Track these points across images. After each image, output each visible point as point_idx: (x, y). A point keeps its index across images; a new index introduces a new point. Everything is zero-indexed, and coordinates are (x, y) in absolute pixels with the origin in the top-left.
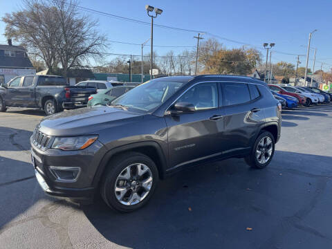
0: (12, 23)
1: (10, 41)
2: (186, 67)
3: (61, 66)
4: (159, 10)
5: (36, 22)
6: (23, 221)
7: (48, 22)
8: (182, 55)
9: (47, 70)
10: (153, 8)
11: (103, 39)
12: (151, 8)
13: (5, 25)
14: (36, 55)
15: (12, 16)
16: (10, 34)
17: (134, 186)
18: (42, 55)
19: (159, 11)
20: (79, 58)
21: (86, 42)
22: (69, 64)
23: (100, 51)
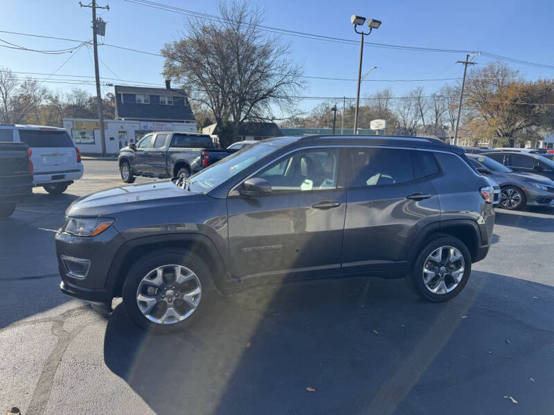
0: (173, 58)
1: (168, 83)
2: (446, 115)
3: (232, 119)
4: (374, 21)
5: (203, 53)
6: (34, 322)
7: (220, 52)
8: (438, 94)
9: (216, 124)
10: (365, 19)
11: (295, 74)
12: (360, 20)
13: (164, 60)
14: (202, 103)
15: (172, 47)
16: (171, 72)
17: (170, 297)
18: (209, 102)
19: (376, 23)
20: (260, 106)
21: (270, 80)
22: (243, 115)
23: (290, 94)
